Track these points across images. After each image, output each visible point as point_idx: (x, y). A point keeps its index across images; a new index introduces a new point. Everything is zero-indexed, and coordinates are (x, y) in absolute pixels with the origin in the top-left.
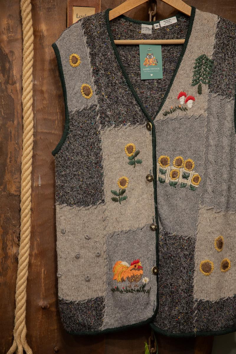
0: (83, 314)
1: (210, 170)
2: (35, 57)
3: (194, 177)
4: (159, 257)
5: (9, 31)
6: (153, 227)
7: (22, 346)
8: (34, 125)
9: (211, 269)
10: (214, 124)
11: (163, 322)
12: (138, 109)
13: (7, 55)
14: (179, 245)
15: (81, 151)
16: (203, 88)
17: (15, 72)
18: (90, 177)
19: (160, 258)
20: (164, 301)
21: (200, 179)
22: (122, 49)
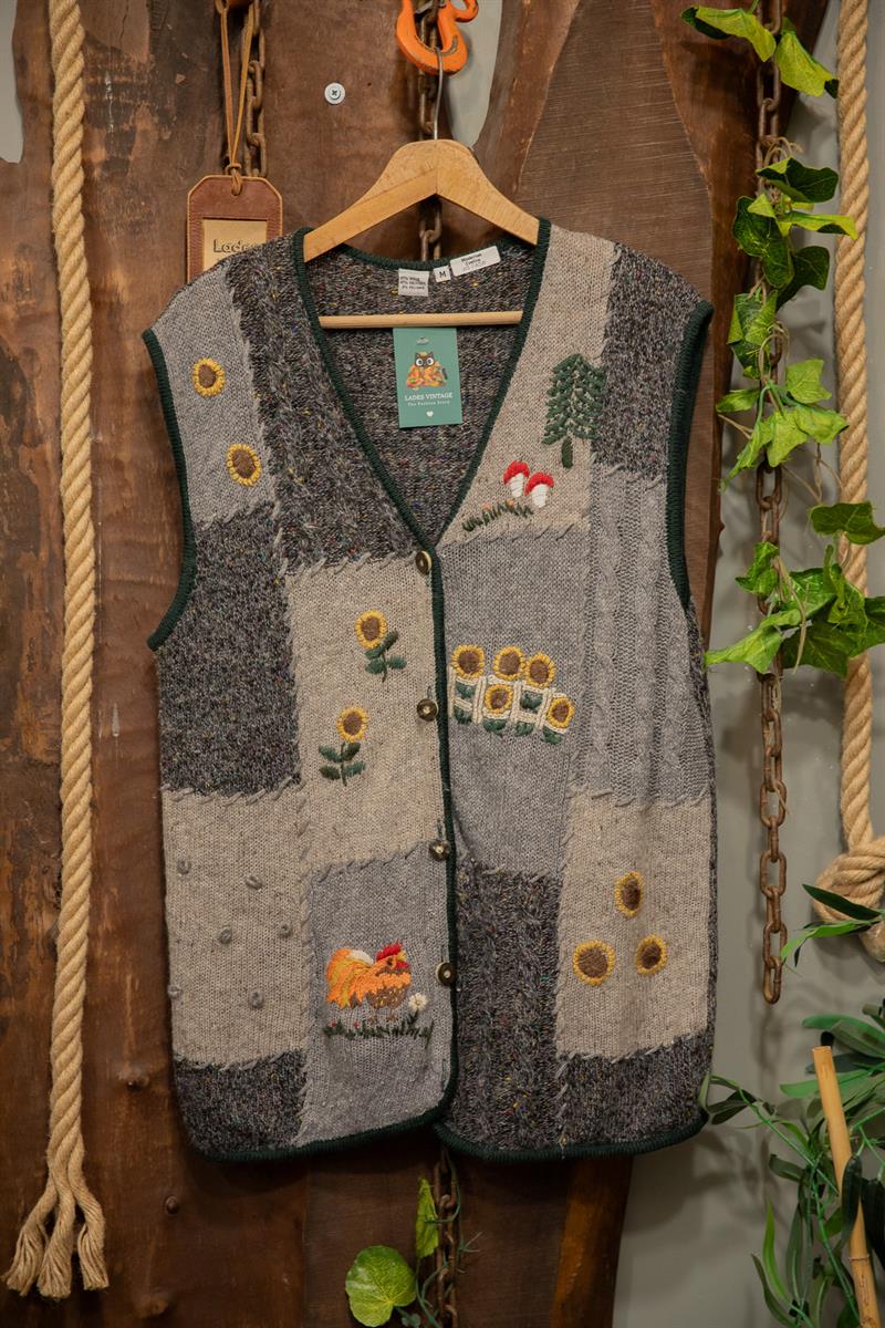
0: (244, 1102)
1: (600, 686)
2: (95, 366)
3: (554, 704)
4: (457, 935)
5: (22, 291)
6: (439, 849)
7: (73, 1193)
8: (96, 563)
9: (607, 966)
10: (610, 553)
11: (473, 1121)
12: (390, 512)
13: (15, 360)
14: (513, 901)
15: (230, 637)
16: (575, 450)
17: (40, 409)
18: (259, 710)
19: (462, 937)
20: (474, 1059)
21: (571, 709)
22: (344, 341)
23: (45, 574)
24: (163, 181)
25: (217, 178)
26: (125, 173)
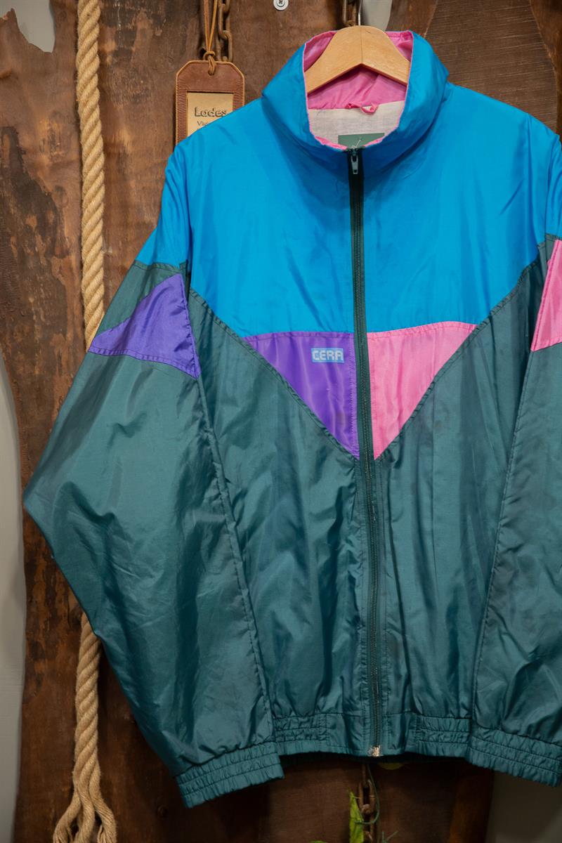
2: (107, 199)
5: (54, 144)
7: (93, 804)
13: (50, 195)
17: (67, 230)
23: (71, 350)
24: (156, 66)
25: (197, 63)
26: (129, 60)
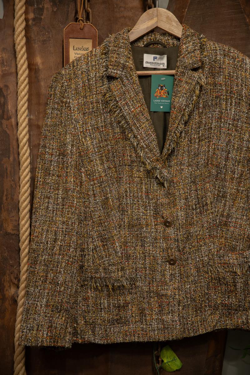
2: (30, 91)
5: (4, 64)
8: (31, 161)
13: (1, 89)
17: (10, 107)
23: (12, 166)
24: (54, 25)
25: (74, 24)
26: (41, 23)
